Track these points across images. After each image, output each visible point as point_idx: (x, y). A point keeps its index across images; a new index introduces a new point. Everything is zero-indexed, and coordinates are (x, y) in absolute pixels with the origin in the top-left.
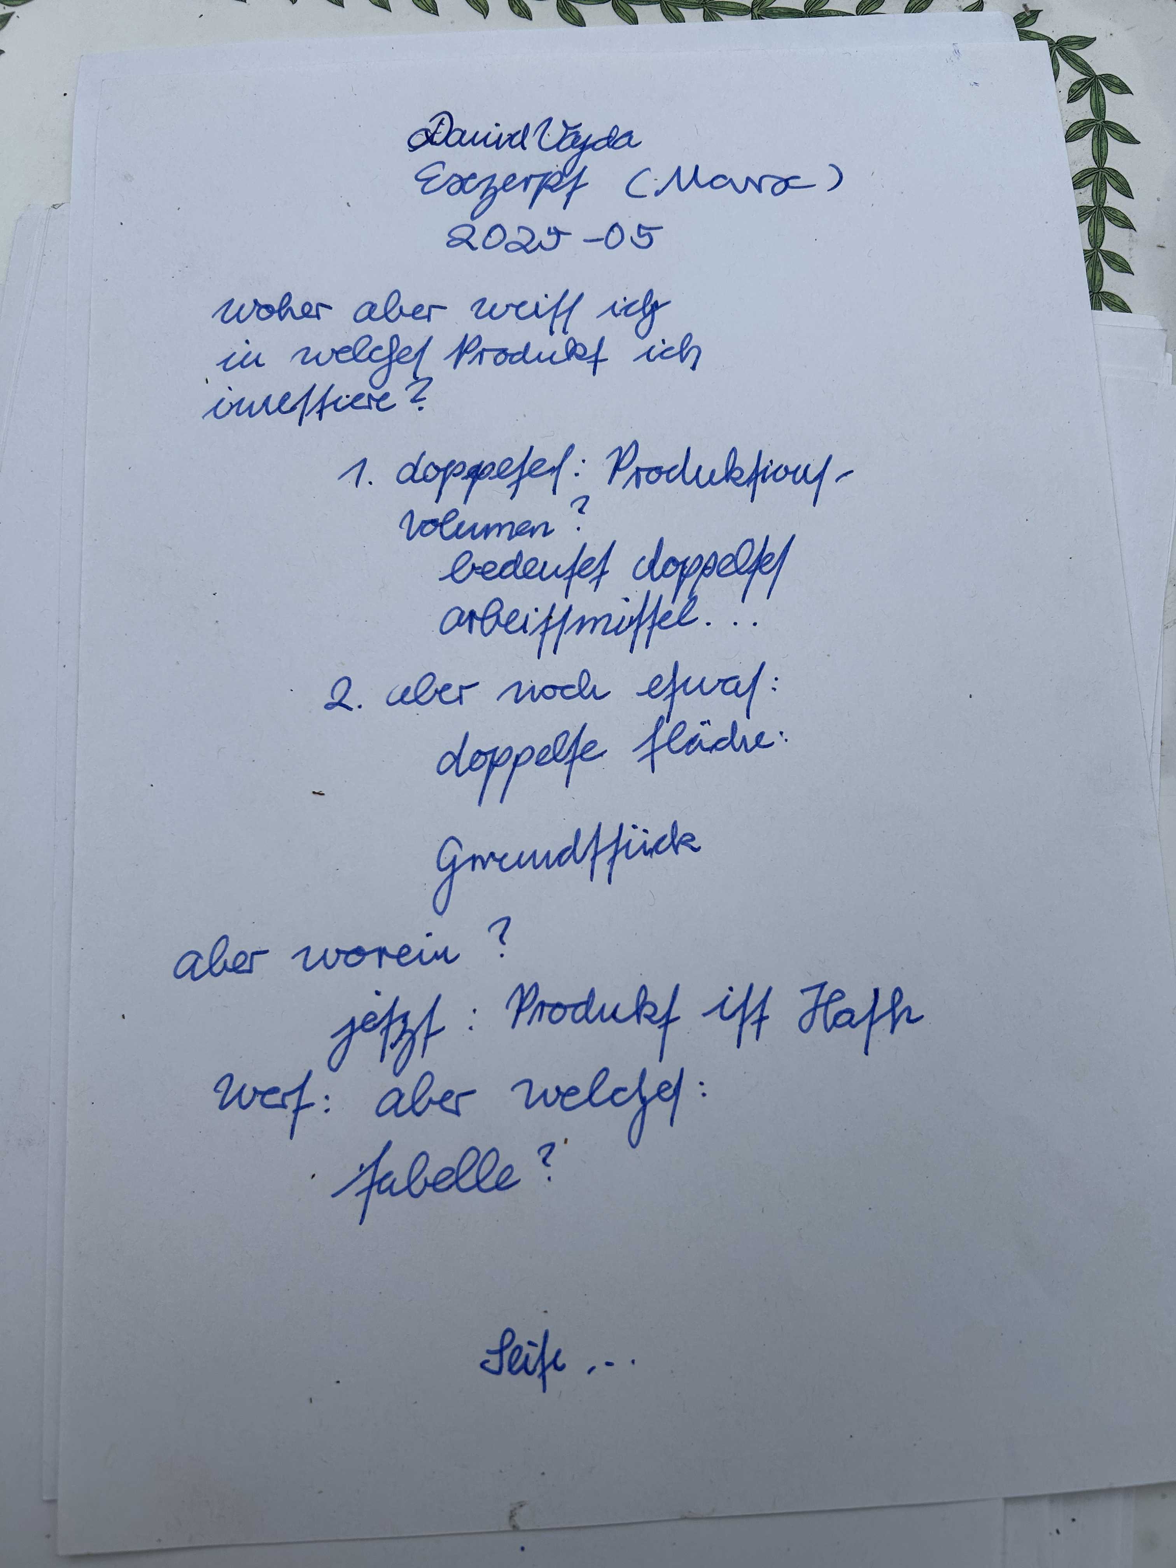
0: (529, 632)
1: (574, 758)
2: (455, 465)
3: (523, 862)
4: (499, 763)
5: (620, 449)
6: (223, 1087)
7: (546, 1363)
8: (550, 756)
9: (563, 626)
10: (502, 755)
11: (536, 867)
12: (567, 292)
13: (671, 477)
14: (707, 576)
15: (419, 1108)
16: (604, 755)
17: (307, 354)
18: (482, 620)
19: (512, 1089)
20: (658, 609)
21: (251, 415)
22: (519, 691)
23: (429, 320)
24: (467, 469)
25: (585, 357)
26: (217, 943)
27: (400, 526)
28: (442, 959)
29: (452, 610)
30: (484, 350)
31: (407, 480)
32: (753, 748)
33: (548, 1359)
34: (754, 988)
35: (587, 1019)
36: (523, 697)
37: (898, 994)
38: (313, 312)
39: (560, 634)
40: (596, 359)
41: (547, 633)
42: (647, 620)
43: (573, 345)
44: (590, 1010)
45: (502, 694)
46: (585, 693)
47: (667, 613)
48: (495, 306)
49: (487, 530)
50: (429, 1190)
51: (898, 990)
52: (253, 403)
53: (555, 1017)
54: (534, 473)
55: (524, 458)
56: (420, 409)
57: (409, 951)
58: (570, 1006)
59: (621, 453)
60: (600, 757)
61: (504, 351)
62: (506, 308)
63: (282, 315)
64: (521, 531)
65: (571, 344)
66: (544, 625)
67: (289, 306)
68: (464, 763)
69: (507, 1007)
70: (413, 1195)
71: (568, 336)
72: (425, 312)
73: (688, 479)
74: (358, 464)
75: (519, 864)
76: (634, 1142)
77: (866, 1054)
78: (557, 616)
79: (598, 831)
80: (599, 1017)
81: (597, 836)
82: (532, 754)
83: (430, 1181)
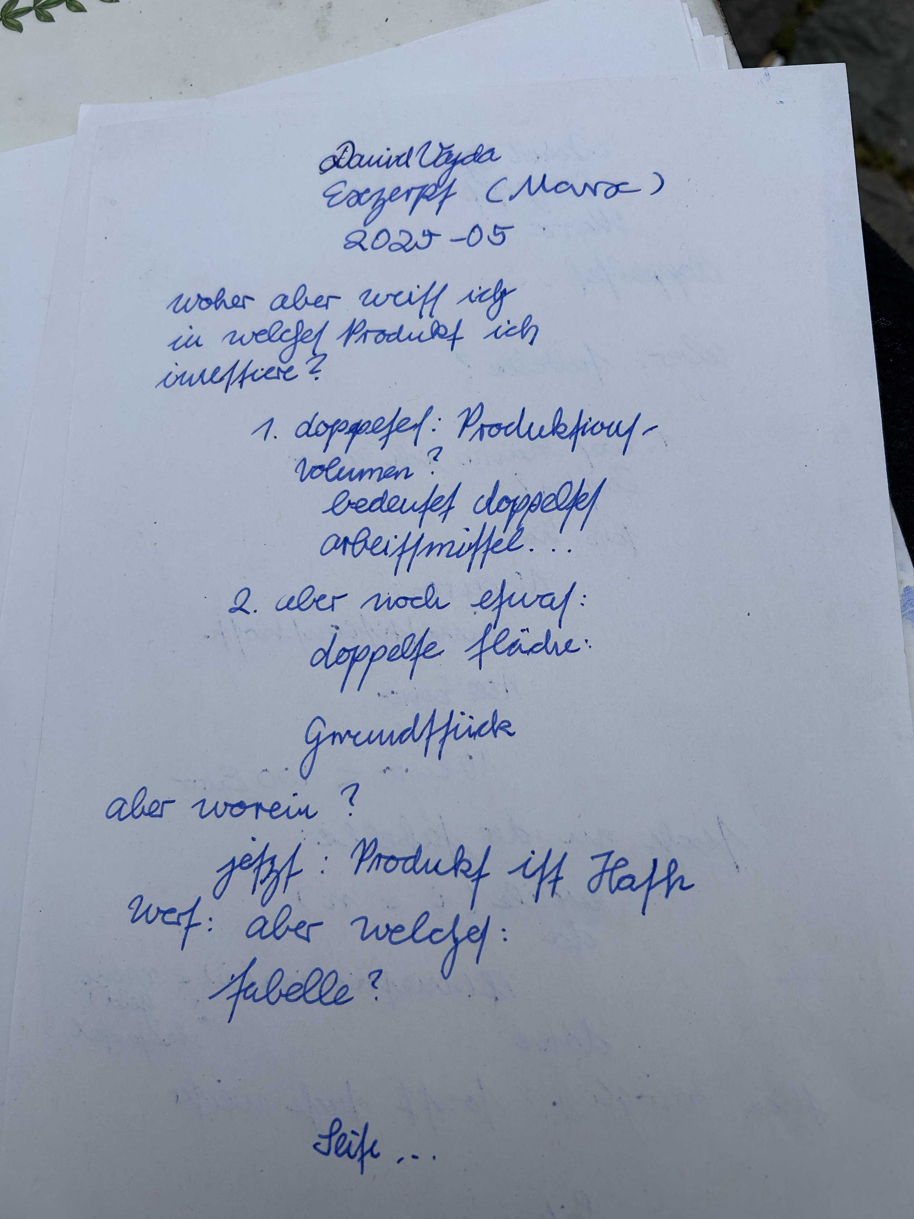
0: (389, 554)
1: (418, 655)
2: (340, 423)
3: (372, 739)
4: (358, 659)
5: (469, 409)
6: (135, 905)
7: (365, 1151)
8: (399, 653)
9: (416, 549)
10: (362, 652)
11: (382, 744)
12: (435, 283)
13: (508, 432)
14: (533, 512)
15: (279, 933)
16: (442, 654)
17: (234, 336)
18: (354, 544)
19: (352, 924)
20: (492, 537)
21: (190, 385)
22: (378, 601)
23: (327, 308)
24: (349, 426)
25: (446, 336)
26: (139, 793)
27: (296, 471)
28: (304, 815)
29: (331, 536)
30: (368, 331)
31: (303, 435)
32: (563, 652)
33: (367, 1147)
34: (552, 853)
35: (414, 871)
36: (381, 606)
37: (673, 865)
38: (240, 303)
39: (413, 557)
40: (455, 337)
41: (403, 555)
42: (482, 546)
43: (437, 326)
44: (417, 863)
45: (365, 604)
46: (430, 604)
47: (499, 540)
48: (378, 295)
49: (361, 474)
50: (283, 999)
51: (674, 861)
52: (192, 375)
53: (389, 867)
54: (401, 429)
55: (393, 417)
56: (316, 379)
57: (279, 807)
58: (402, 859)
59: (469, 412)
60: (438, 656)
61: (383, 332)
62: (386, 297)
63: (218, 305)
64: (388, 474)
65: (436, 326)
66: (401, 549)
67: (222, 299)
68: (332, 657)
69: (352, 856)
70: (270, 1002)
71: (433, 320)
72: (324, 302)
73: (522, 434)
74: (267, 423)
75: (369, 740)
76: (446, 974)
77: (644, 914)
78: (411, 543)
79: (433, 715)
80: (424, 870)
81: (432, 720)
82: (385, 652)
83: (284, 992)
